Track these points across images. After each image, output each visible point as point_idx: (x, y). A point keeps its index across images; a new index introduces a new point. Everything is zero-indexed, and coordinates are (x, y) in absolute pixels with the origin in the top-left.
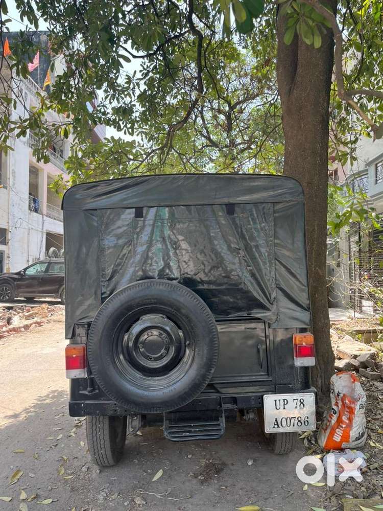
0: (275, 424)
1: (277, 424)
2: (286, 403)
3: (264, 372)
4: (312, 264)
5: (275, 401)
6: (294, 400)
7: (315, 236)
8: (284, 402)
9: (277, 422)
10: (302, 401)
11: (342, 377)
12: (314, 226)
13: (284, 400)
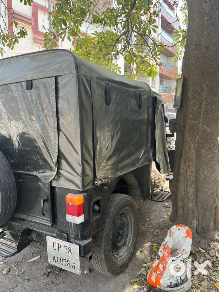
0: (53, 259)
1: (55, 260)
2: (59, 247)
3: (49, 218)
4: (200, 123)
5: (53, 242)
6: (65, 246)
7: (204, 97)
8: (58, 245)
9: (55, 258)
10: (70, 249)
11: (181, 230)
12: (203, 87)
13: (58, 244)
